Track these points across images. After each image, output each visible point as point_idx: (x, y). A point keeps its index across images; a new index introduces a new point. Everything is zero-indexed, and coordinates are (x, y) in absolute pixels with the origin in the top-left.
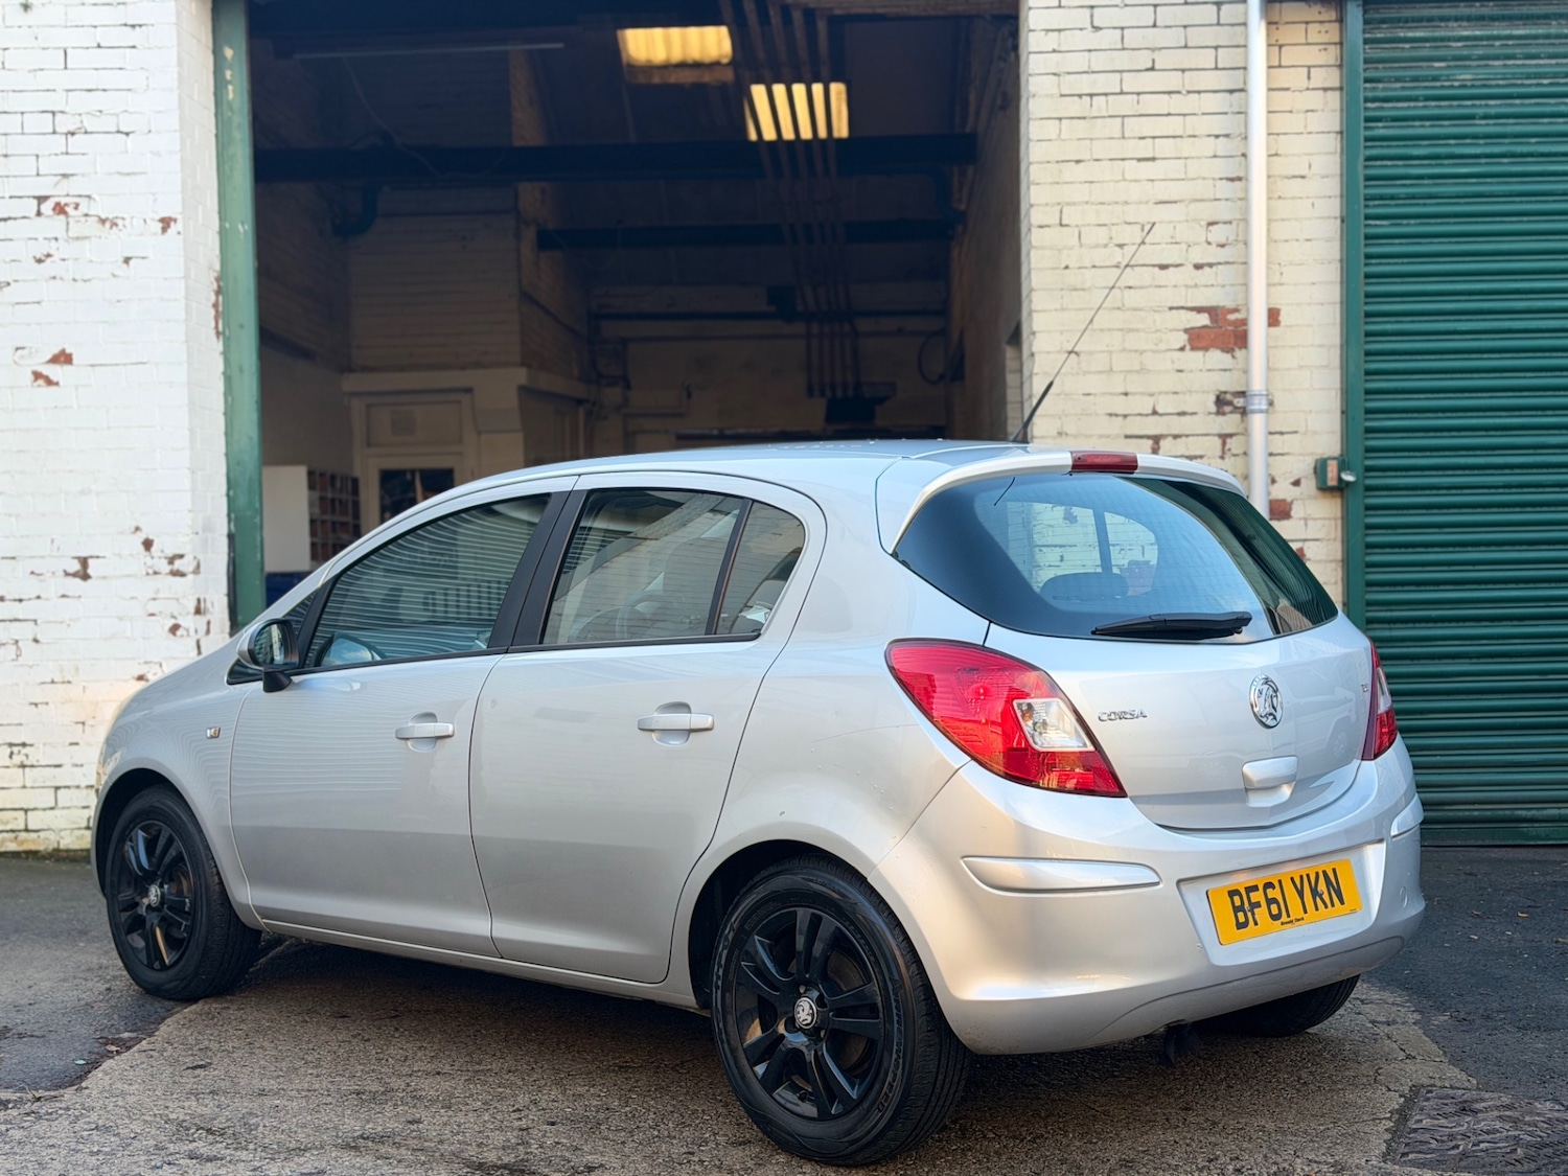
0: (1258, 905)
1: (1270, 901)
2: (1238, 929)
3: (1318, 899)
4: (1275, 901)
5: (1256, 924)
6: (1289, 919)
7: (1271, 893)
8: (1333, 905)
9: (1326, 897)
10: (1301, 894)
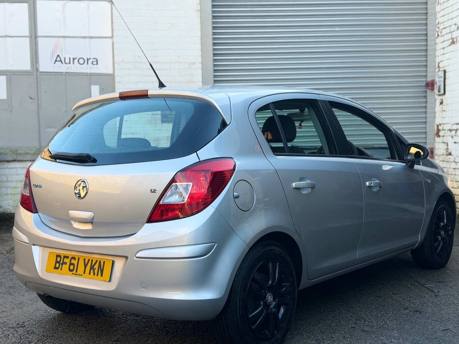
0: (66, 263)
1: (71, 264)
2: (54, 269)
3: (92, 271)
4: (73, 264)
5: (61, 269)
6: (76, 273)
7: (73, 261)
8: (97, 275)
9: (96, 271)
10: (86, 266)
